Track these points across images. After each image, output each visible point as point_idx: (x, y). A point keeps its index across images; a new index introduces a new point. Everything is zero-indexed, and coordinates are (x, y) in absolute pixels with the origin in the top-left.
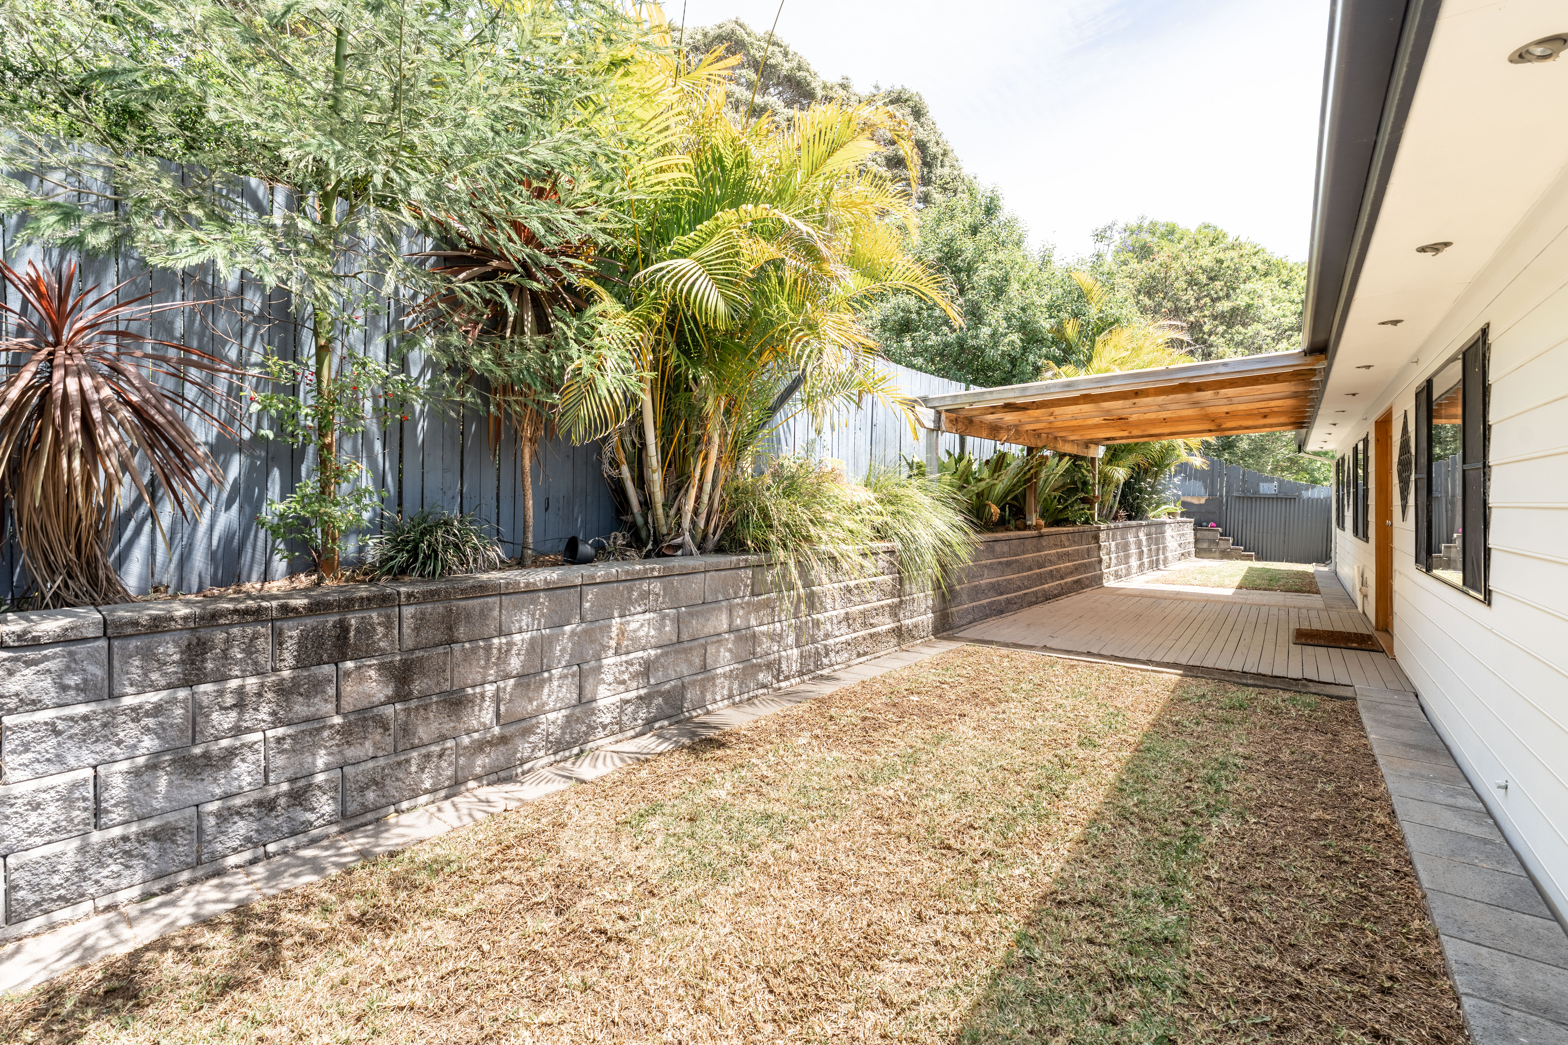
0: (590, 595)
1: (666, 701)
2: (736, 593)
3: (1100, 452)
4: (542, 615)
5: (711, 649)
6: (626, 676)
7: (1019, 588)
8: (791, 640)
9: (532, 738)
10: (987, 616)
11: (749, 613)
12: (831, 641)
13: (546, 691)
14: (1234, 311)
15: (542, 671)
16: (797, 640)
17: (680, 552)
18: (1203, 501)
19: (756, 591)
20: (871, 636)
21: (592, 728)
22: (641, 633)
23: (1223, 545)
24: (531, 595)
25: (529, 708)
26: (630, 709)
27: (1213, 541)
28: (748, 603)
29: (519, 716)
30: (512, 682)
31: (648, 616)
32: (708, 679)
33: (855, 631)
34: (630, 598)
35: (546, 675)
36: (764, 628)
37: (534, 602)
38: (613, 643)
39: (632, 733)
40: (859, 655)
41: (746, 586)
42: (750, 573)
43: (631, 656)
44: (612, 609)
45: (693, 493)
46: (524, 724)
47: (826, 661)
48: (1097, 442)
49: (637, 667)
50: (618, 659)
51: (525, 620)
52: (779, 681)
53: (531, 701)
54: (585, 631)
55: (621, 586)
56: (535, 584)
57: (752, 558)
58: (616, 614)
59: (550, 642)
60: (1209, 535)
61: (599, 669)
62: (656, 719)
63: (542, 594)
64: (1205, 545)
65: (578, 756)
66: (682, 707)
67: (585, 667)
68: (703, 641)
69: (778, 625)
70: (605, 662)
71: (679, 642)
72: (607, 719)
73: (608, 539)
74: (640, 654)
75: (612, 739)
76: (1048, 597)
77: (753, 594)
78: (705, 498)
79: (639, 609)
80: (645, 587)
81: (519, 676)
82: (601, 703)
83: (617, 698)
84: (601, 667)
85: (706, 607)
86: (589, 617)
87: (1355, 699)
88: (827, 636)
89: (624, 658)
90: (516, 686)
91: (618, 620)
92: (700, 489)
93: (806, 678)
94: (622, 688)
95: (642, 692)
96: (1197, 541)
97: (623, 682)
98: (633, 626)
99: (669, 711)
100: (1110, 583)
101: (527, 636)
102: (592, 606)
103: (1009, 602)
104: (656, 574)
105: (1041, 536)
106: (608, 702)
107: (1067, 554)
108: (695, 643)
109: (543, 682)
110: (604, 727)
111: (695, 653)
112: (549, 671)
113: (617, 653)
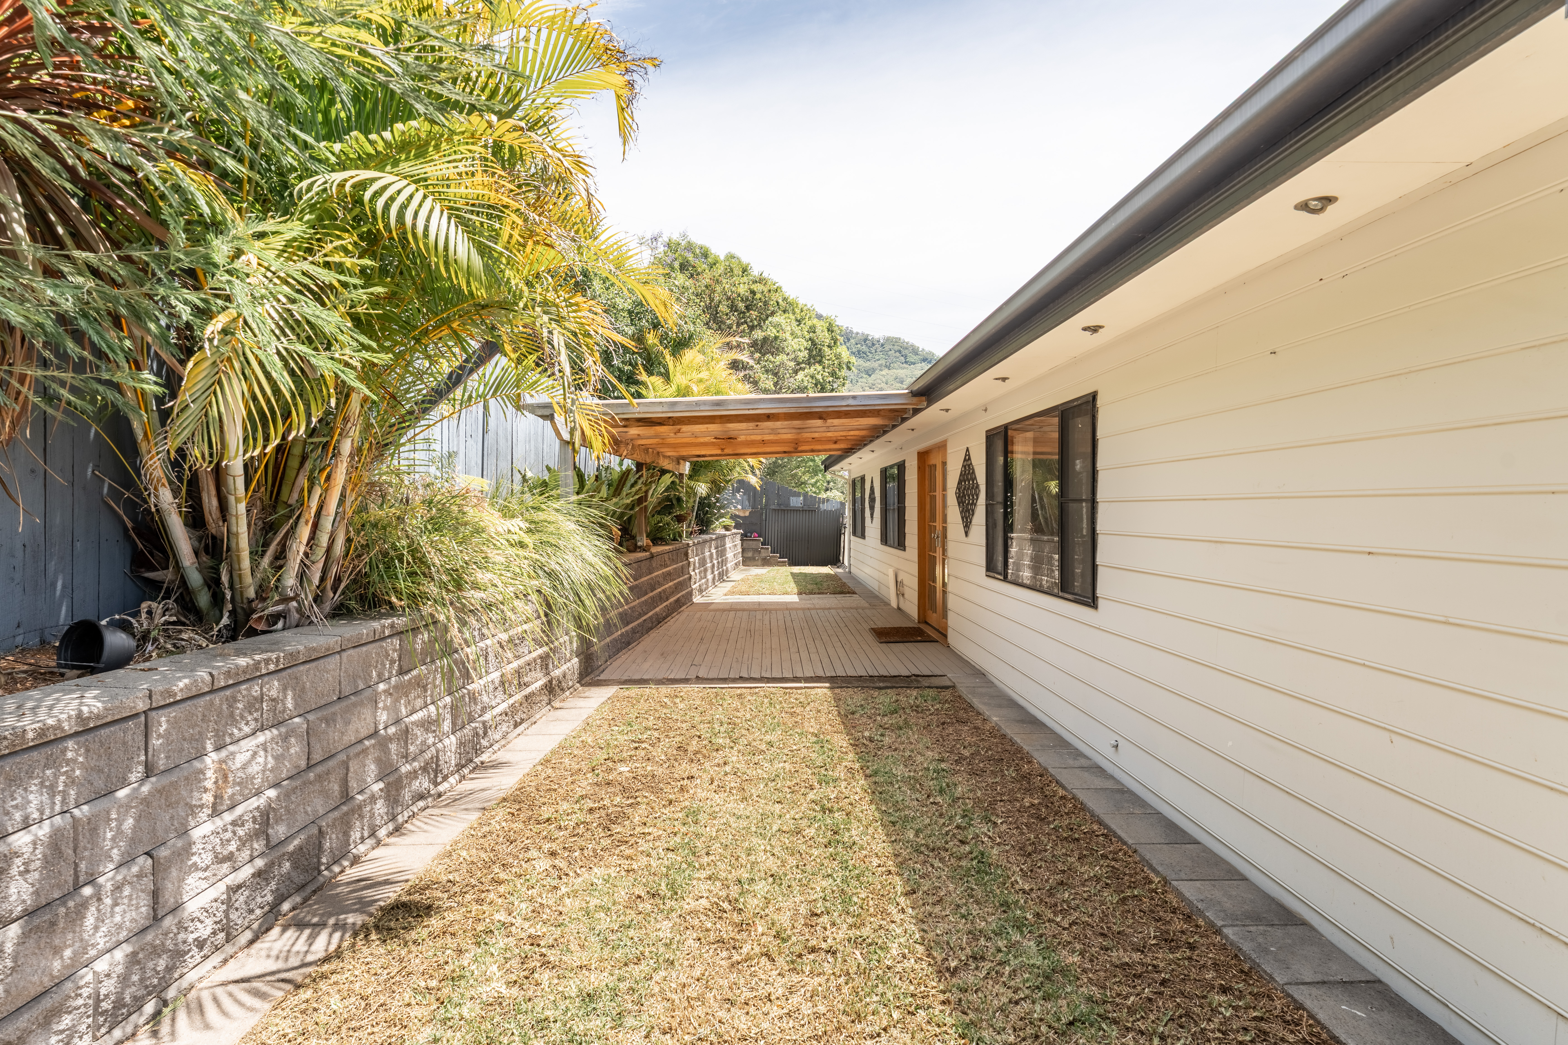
0: (163, 723)
1: (295, 866)
2: (380, 675)
3: (686, 468)
4: (72, 781)
5: (353, 766)
6: (233, 847)
7: (640, 616)
8: (447, 726)
9: (67, 1021)
10: (619, 651)
11: (397, 700)
12: (487, 717)
13: (90, 921)
14: (765, 339)
15: (77, 887)
16: (454, 723)
17: (280, 625)
18: (747, 514)
19: (405, 668)
20: (527, 697)
21: (178, 955)
22: (255, 768)
23: (764, 554)
24: (48, 750)
25: (57, 965)
26: (241, 898)
27: (756, 550)
28: (396, 687)
29: (33, 992)
30: (14, 930)
31: (261, 738)
32: (353, 811)
33: (511, 696)
34: (232, 715)
35: (87, 891)
36: (415, 717)
37: (51, 762)
38: (208, 798)
39: (248, 935)
40: (516, 725)
41: (392, 662)
42: (396, 642)
43: (239, 810)
44: (200, 739)
45: (304, 532)
46: (47, 1003)
47: (484, 743)
48: (684, 459)
49: (249, 825)
50: (219, 822)
51: (35, 799)
52: (436, 784)
53: (57, 951)
54: (159, 791)
55: (217, 698)
56: (58, 727)
57: (400, 622)
58: (209, 747)
59: (93, 827)
60: (753, 544)
61: (187, 850)
62: (280, 899)
63: (70, 744)
64: (750, 554)
65: (157, 1015)
66: (319, 863)
67: (163, 853)
68: (342, 757)
69: (432, 708)
70: (196, 834)
71: (309, 767)
72: (204, 930)
73: (136, 614)
74: (254, 803)
75: (216, 959)
76: (659, 620)
77: (402, 672)
78: (324, 540)
79: (247, 730)
80: (256, 690)
81: (29, 914)
82: (192, 907)
83: (222, 887)
84: (190, 844)
85: (344, 704)
86: (162, 763)
87: (954, 687)
88: (484, 710)
89: (228, 817)
90: (25, 936)
91: (214, 756)
92: (316, 526)
93: (466, 771)
94: (226, 867)
95: (260, 863)
96: (743, 550)
97: (230, 857)
98: (241, 759)
99: (299, 879)
100: (697, 599)
101: (43, 831)
102: (168, 743)
103: (634, 631)
104: (272, 667)
105: (652, 556)
106: (204, 900)
107: (669, 574)
108: (331, 763)
109: (84, 905)
110: (200, 944)
111: (332, 778)
112: (91, 882)
113: (216, 812)
